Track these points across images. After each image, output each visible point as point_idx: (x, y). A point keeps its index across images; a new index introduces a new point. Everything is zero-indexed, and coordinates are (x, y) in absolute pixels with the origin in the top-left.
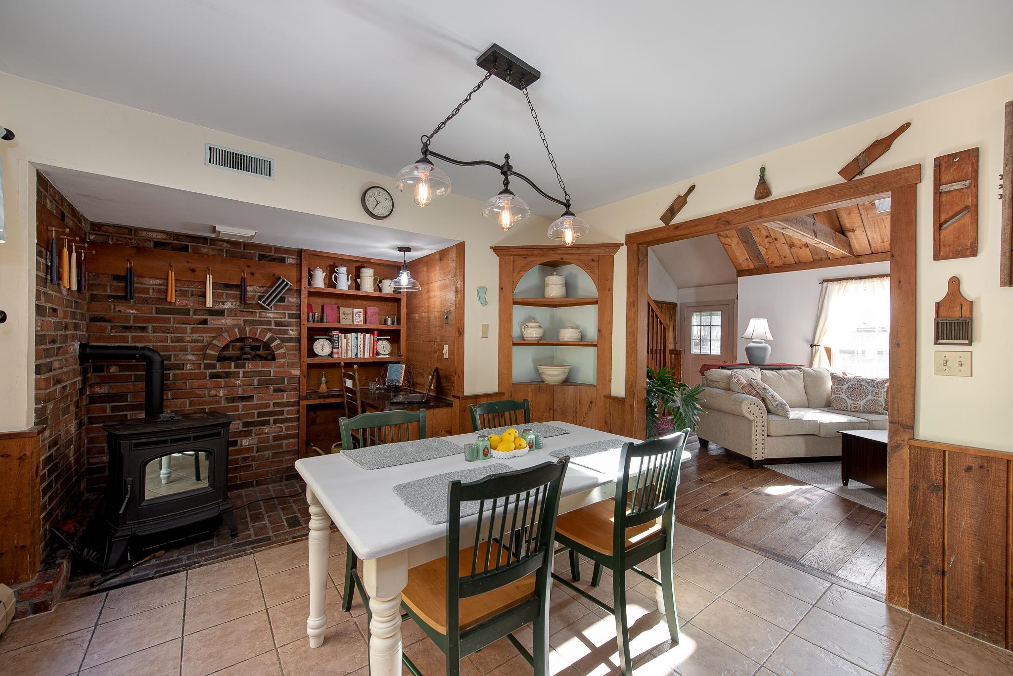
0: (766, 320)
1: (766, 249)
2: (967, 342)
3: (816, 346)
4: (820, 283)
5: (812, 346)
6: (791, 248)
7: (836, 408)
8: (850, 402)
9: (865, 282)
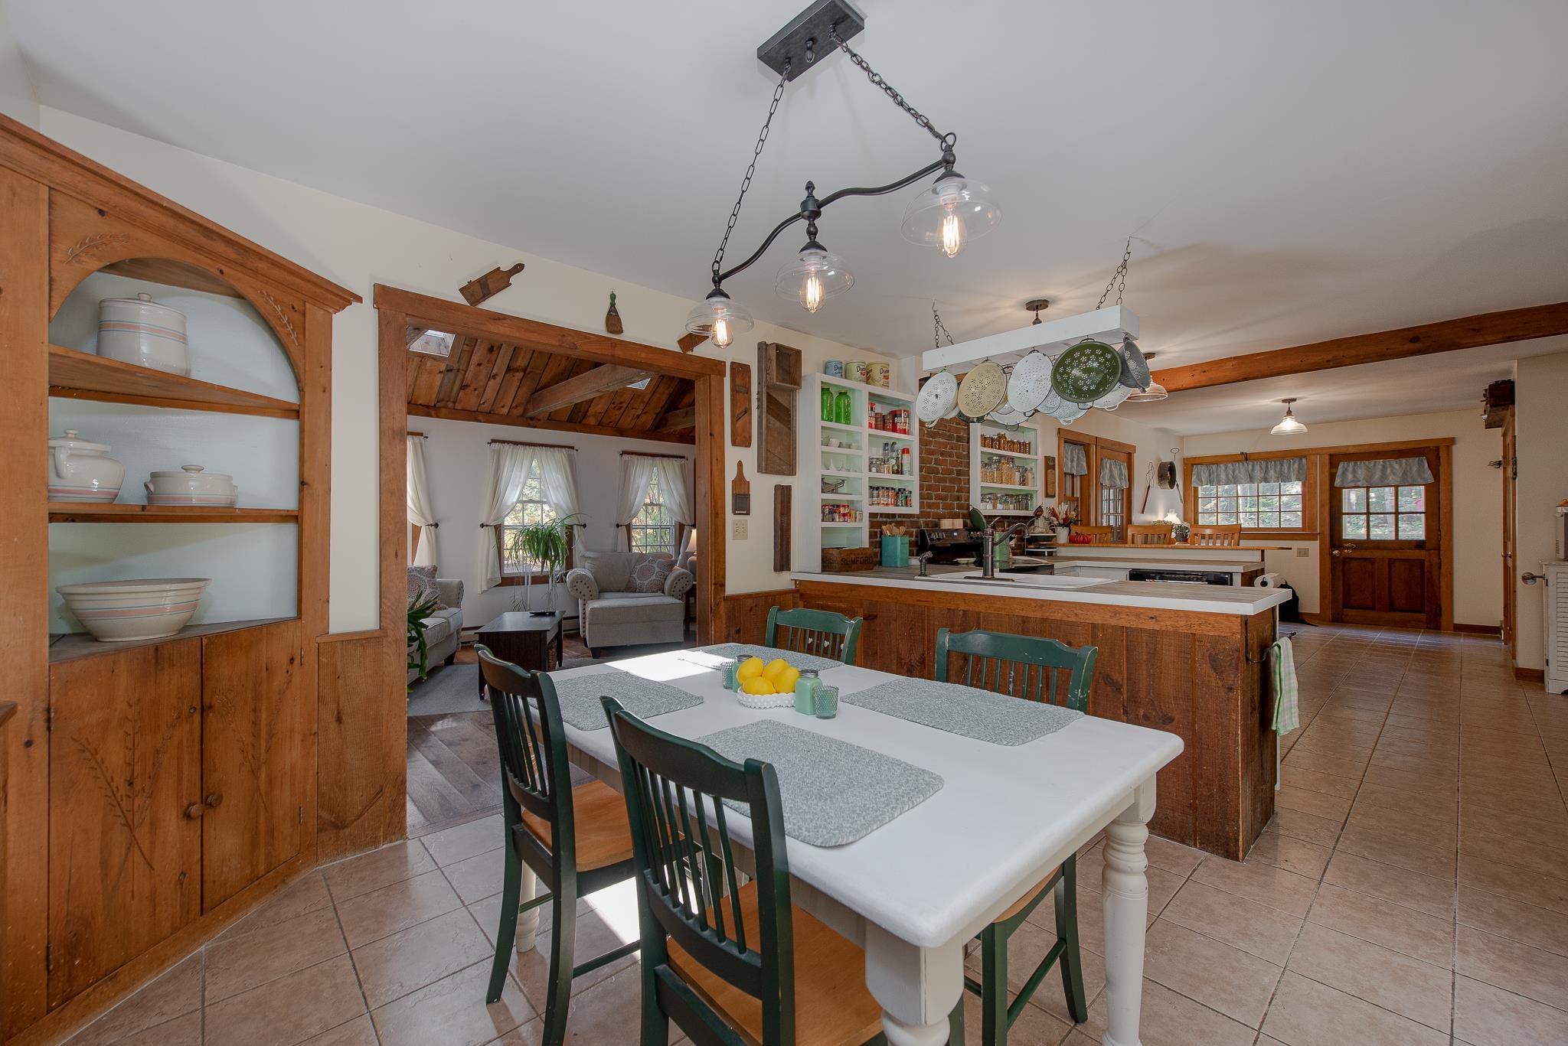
2: (745, 512)
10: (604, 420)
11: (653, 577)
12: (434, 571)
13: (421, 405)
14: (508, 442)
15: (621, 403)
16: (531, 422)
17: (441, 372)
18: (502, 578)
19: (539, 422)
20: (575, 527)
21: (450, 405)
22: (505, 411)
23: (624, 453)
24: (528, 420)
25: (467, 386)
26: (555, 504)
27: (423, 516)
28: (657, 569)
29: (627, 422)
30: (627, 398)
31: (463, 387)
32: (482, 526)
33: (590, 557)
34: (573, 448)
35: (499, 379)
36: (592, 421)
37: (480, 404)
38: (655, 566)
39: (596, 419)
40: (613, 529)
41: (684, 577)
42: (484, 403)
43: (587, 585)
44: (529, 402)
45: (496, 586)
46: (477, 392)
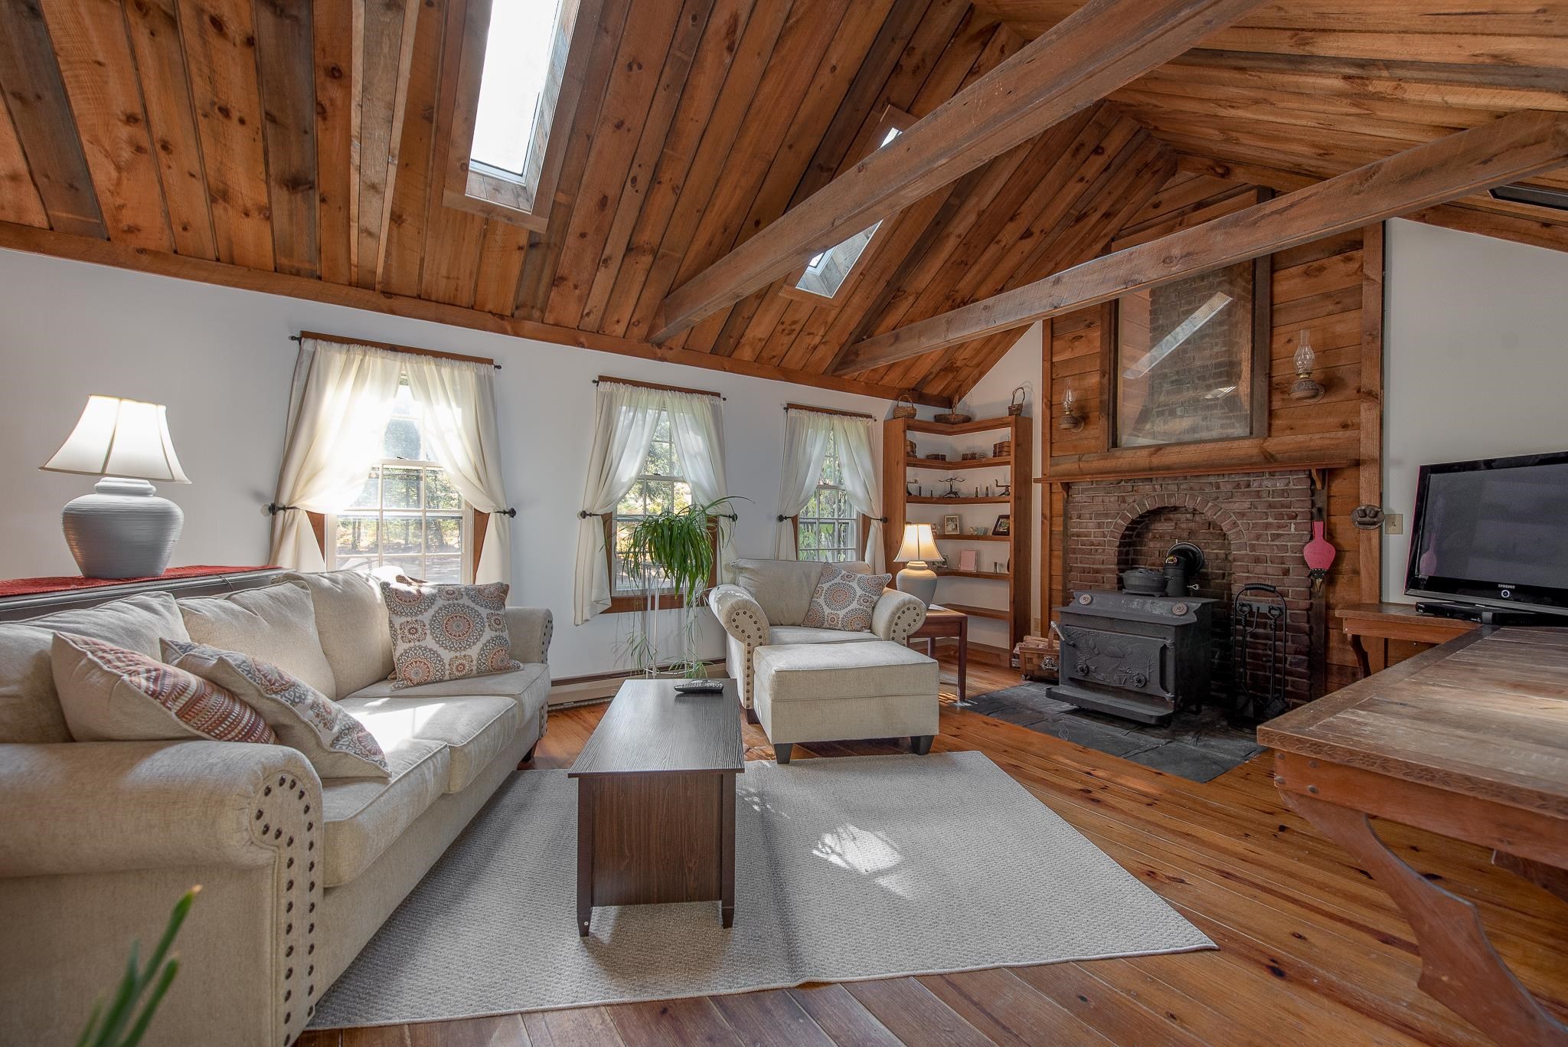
0: (162, 409)
1: (119, 168)
3: (284, 509)
4: (293, 338)
5: (273, 509)
6: (214, 200)
7: (416, 679)
8: (447, 655)
9: (403, 361)
10: (764, 354)
11: (854, 605)
12: (503, 590)
13: (490, 312)
14: (625, 382)
15: (794, 322)
16: (659, 352)
17: (520, 248)
18: (613, 600)
19: (671, 352)
20: (721, 518)
21: (536, 314)
22: (620, 329)
23: (790, 406)
24: (653, 347)
25: (563, 279)
26: (693, 482)
27: (491, 495)
28: (859, 592)
29: (794, 359)
30: (803, 314)
31: (557, 281)
32: (584, 515)
33: (747, 569)
34: (718, 395)
35: (614, 266)
36: (746, 353)
37: (582, 316)
38: (854, 584)
39: (754, 350)
40: (774, 523)
41: (912, 606)
42: (588, 314)
43: (754, 619)
44: (657, 314)
45: (602, 613)
46: (577, 291)
